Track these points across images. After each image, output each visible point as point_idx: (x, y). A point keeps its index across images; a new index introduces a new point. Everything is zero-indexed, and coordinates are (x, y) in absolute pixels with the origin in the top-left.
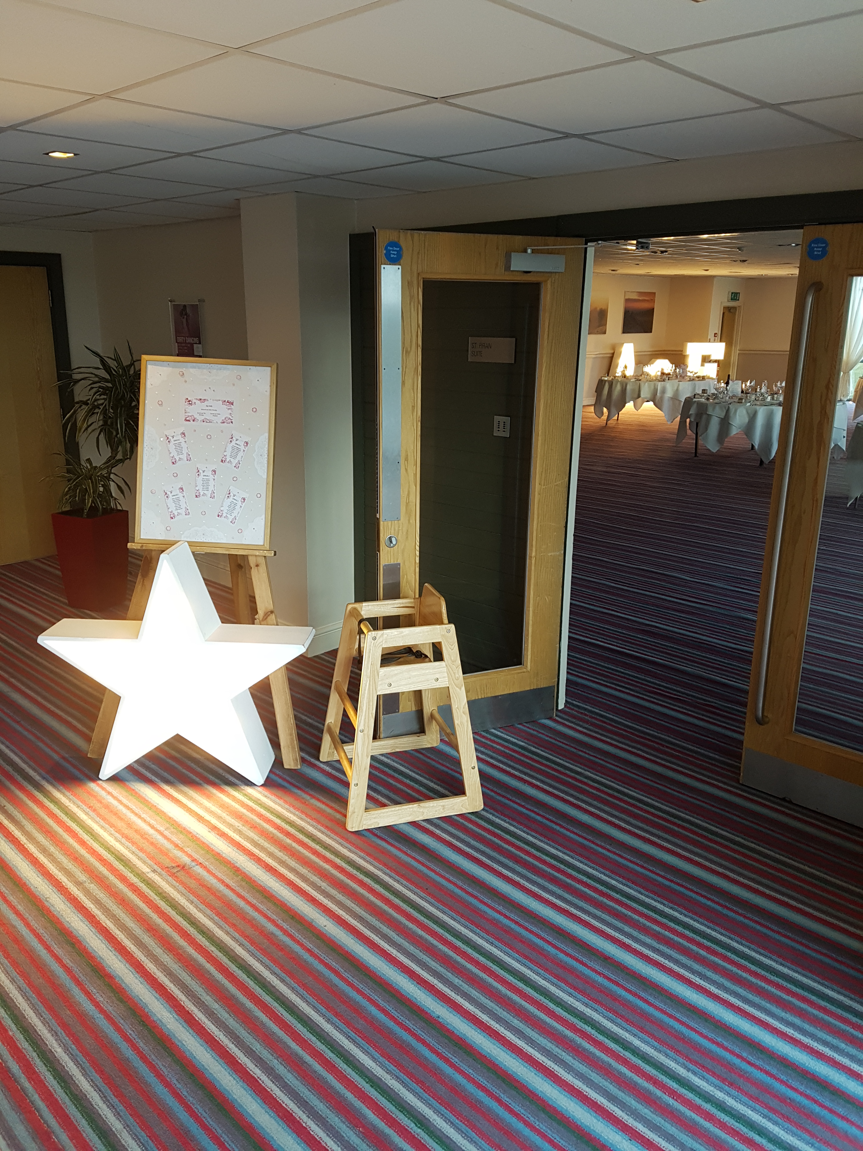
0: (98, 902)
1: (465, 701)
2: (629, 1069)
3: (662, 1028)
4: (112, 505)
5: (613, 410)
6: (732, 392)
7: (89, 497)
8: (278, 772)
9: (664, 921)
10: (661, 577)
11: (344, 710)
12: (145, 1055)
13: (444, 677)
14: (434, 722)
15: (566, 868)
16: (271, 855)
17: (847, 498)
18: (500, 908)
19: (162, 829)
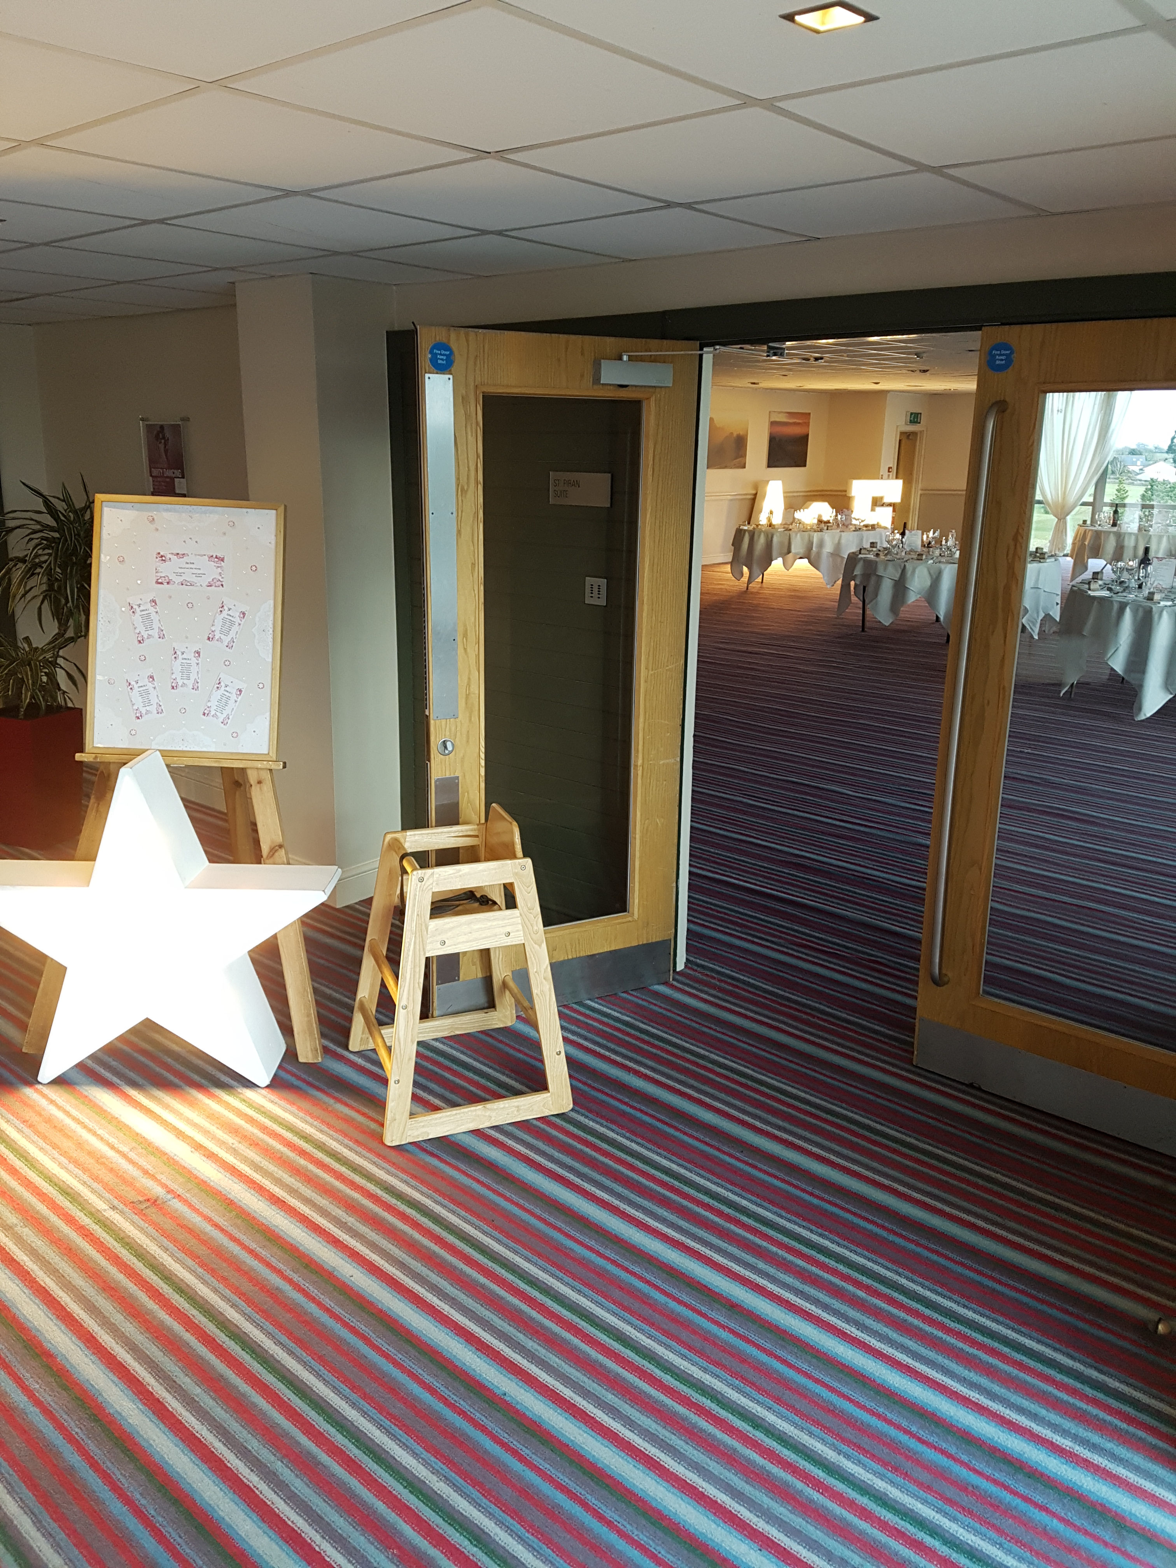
0: (34, 1253)
1: (547, 962)
2: (760, 1455)
3: (805, 1397)
4: (60, 698)
5: (755, 568)
6: (909, 545)
7: (27, 690)
8: (289, 1067)
9: (812, 1253)
10: (814, 791)
11: (382, 979)
12: (97, 1462)
13: (518, 931)
14: (507, 993)
15: (681, 1185)
16: (278, 1181)
17: (1060, 685)
18: (592, 1243)
19: (125, 1149)
